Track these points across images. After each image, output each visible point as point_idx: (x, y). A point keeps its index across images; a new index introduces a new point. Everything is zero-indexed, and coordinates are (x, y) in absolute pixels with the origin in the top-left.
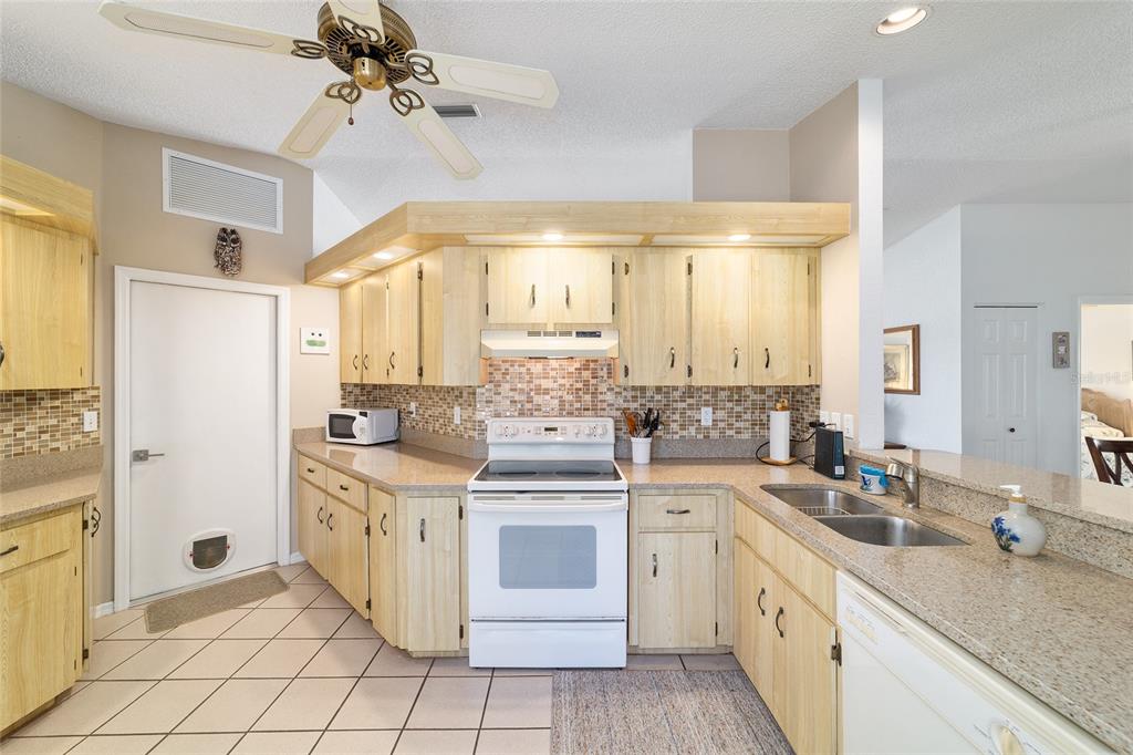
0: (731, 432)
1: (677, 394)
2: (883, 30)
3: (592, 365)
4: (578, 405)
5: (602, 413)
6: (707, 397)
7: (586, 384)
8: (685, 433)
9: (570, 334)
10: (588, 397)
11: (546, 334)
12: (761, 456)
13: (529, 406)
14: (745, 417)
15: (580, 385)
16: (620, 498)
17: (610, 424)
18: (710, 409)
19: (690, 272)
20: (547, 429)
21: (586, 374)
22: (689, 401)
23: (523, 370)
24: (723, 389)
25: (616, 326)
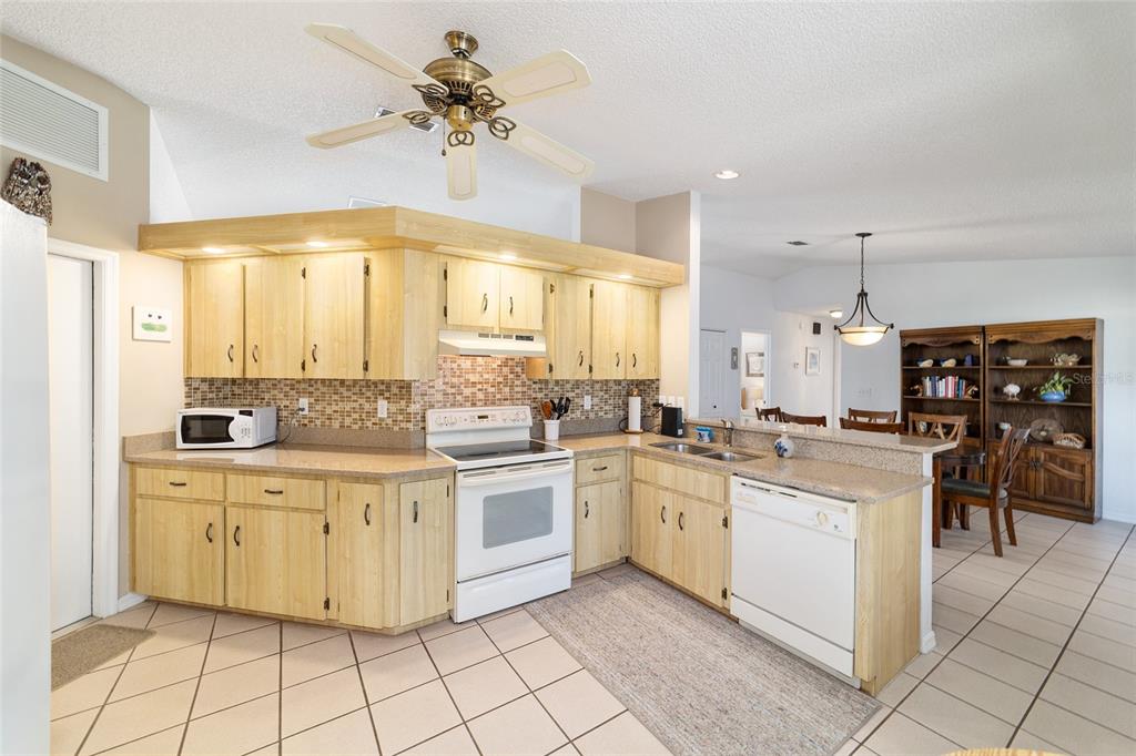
0: (602, 414)
1: (569, 386)
2: (718, 176)
3: (510, 363)
4: (498, 396)
5: (518, 402)
6: (587, 388)
7: (506, 378)
8: (573, 416)
9: (511, 337)
10: (507, 389)
11: (493, 336)
12: (623, 428)
13: (459, 398)
14: (610, 402)
15: (501, 379)
16: (567, 463)
17: (528, 410)
18: (590, 397)
19: (591, 296)
20: (479, 417)
21: (506, 370)
22: (577, 391)
23: (455, 366)
24: (597, 382)
25: (544, 333)
